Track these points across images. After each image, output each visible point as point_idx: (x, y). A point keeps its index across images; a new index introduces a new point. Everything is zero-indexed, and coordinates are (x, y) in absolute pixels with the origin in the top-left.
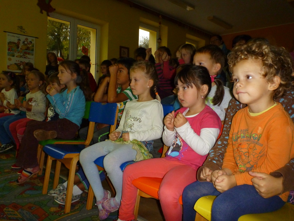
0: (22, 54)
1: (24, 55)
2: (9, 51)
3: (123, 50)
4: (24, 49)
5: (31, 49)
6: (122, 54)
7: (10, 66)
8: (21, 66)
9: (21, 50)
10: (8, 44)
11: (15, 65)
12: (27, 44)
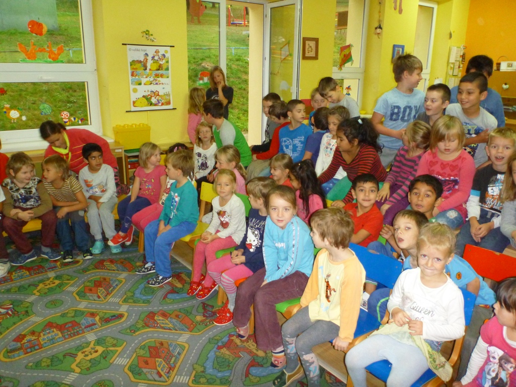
0: (151, 79)
1: (154, 79)
2: (133, 77)
3: (309, 45)
4: (155, 69)
5: (165, 67)
6: (307, 51)
7: (137, 101)
8: (153, 98)
9: (151, 72)
10: (131, 65)
11: (143, 98)
12: (158, 60)
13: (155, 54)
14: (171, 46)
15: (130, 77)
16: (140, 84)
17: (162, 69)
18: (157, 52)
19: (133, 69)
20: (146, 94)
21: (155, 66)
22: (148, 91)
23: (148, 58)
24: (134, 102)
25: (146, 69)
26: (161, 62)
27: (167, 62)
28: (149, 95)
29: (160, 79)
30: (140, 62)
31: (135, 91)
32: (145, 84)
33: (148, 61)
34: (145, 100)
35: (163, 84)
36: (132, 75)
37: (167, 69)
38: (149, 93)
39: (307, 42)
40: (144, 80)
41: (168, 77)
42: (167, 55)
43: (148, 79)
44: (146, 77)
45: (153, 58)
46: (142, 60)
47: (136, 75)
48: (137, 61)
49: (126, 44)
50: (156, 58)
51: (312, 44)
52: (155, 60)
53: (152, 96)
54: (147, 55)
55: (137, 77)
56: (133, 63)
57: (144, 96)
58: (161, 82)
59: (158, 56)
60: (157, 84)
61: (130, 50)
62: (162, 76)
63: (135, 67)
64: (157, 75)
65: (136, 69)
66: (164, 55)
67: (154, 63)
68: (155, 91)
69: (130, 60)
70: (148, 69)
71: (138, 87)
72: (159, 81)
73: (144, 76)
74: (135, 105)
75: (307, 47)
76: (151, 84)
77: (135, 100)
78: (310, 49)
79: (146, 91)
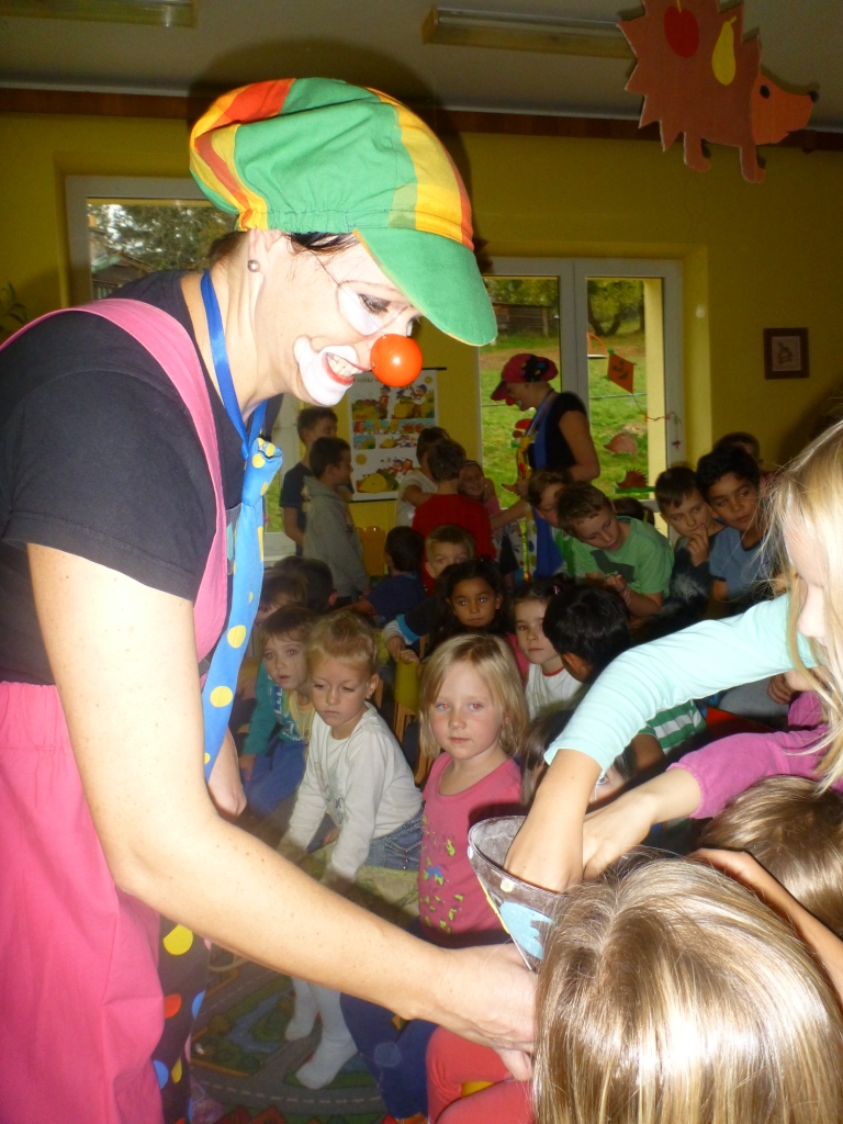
0: (397, 436)
1: (403, 437)
2: (358, 434)
3: (780, 344)
4: (404, 414)
5: (425, 411)
6: (775, 361)
7: (364, 480)
9: (395, 421)
10: (354, 409)
12: (410, 398)
14: (438, 369)
16: (372, 446)
17: (420, 416)
19: (358, 417)
20: (385, 466)
21: (405, 410)
23: (389, 394)
24: (359, 483)
25: (384, 416)
26: (417, 402)
27: (431, 400)
28: (391, 468)
30: (372, 403)
31: (362, 460)
32: (382, 447)
33: (389, 400)
34: (382, 479)
36: (357, 428)
37: (431, 415)
39: (776, 340)
40: (380, 439)
42: (430, 387)
43: (389, 436)
44: (385, 433)
45: (400, 394)
47: (364, 430)
48: (367, 401)
50: (407, 393)
51: (793, 343)
52: (405, 397)
53: (396, 471)
54: (386, 388)
55: (366, 434)
56: (358, 405)
57: (379, 471)
59: (411, 388)
60: (408, 445)
63: (361, 413)
64: (408, 429)
65: (364, 417)
66: (423, 387)
67: (401, 403)
68: (403, 460)
69: (352, 400)
70: (389, 416)
71: (367, 452)
73: (381, 431)
74: (361, 489)
75: (776, 349)
76: (395, 445)
77: (360, 478)
78: (785, 355)
79: (386, 459)
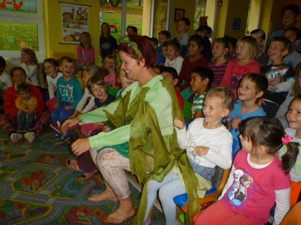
0: (76, 25)
1: (78, 25)
2: (64, 23)
3: (178, 13)
4: (79, 19)
5: (85, 18)
6: (177, 17)
7: (66, 37)
8: (77, 37)
9: (76, 20)
10: (63, 15)
11: (70, 36)
12: (80, 14)
13: (79, 10)
14: (89, 6)
15: (62, 23)
16: (69, 27)
17: (83, 20)
18: (80, 8)
19: (65, 17)
20: (72, 34)
21: (79, 17)
22: (74, 32)
23: (74, 12)
24: (64, 38)
25: (72, 18)
26: (83, 15)
27: (87, 15)
28: (74, 35)
29: (81, 25)
30: (69, 14)
31: (65, 31)
32: (72, 28)
33: (74, 13)
34: (71, 37)
35: (83, 28)
36: (64, 21)
37: (86, 20)
38: (74, 33)
39: (177, 11)
40: (71, 25)
41: (87, 25)
42: (86, 11)
43: (74, 25)
44: (73, 24)
45: (78, 12)
46: (71, 13)
47: (66, 22)
48: (68, 13)
49: (60, 2)
50: (80, 12)
51: (181, 13)
52: (79, 13)
53: (76, 36)
54: (73, 10)
55: (67, 23)
56: (65, 14)
57: (71, 35)
58: (82, 28)
59: (81, 11)
60: (79, 28)
61: (63, 6)
62: (83, 24)
63: (66, 17)
64: (80, 23)
65: (67, 18)
66: (85, 11)
67: (78, 15)
68: (78, 33)
69: (63, 12)
70: (74, 18)
71: (67, 29)
72: (81, 27)
73: (72, 23)
74: (65, 40)
75: (177, 14)
76: (75, 28)
77: (65, 37)
78: (179, 16)
79: (73, 32)
